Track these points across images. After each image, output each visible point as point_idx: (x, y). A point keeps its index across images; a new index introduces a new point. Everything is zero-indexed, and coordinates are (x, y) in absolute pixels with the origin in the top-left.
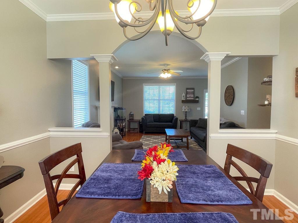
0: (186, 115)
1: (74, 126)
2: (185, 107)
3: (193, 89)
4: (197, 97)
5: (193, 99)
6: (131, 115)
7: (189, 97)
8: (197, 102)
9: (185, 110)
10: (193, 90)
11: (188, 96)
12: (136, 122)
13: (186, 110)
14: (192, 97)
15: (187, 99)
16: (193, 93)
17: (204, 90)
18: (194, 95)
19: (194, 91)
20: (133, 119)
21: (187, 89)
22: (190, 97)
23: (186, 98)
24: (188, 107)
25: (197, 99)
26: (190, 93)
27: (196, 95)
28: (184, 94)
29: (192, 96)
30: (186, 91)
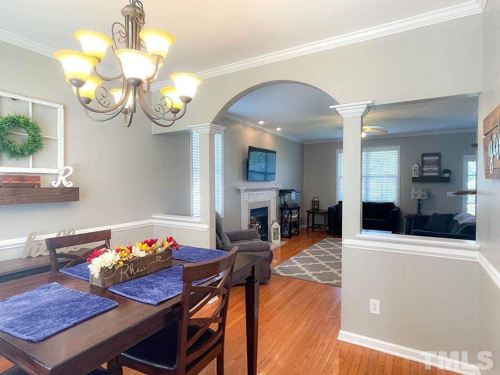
0: (419, 206)
1: (193, 215)
2: (416, 190)
3: (438, 155)
4: (448, 171)
5: (437, 174)
6: (315, 203)
7: (428, 172)
8: (447, 180)
9: (416, 195)
10: (437, 158)
11: (425, 169)
12: (323, 213)
13: (419, 197)
14: (433, 172)
15: (424, 174)
16: (439, 163)
17: (464, 156)
18: (440, 167)
19: (440, 158)
20: (318, 210)
21: (424, 155)
22: (431, 171)
23: (422, 174)
24: (423, 190)
25: (447, 175)
26: (430, 163)
27: (444, 167)
28: (416, 166)
29: (436, 169)
30: (422, 158)
